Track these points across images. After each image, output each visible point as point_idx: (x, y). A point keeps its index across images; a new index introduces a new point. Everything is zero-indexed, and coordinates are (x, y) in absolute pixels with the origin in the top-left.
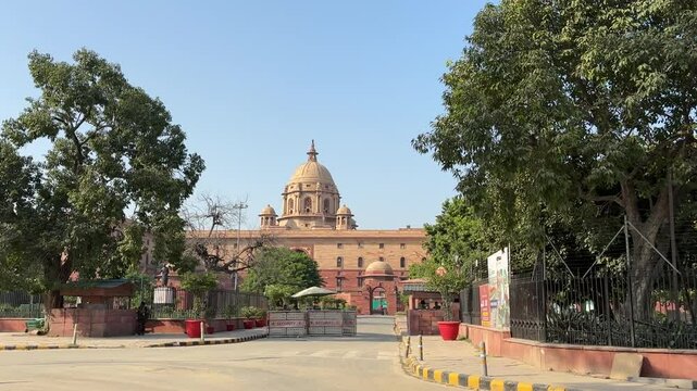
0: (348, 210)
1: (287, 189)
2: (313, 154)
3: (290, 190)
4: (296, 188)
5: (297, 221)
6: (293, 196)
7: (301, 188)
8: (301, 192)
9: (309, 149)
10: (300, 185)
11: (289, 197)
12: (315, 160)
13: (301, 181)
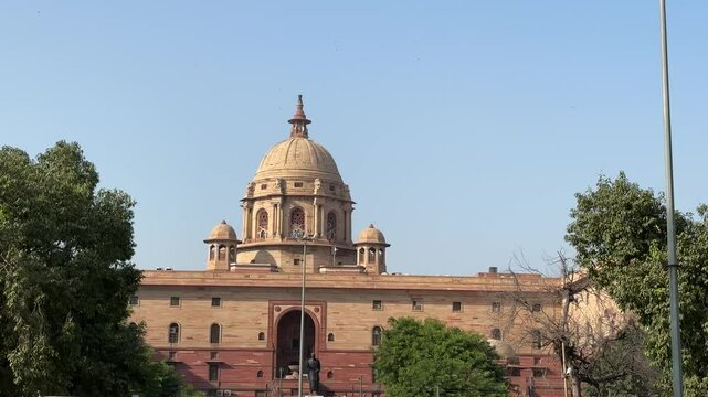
0: (381, 236)
1: (252, 189)
2: (301, 122)
3: (258, 192)
4: (273, 188)
5: (276, 255)
6: (267, 206)
7: (283, 189)
8: (285, 198)
9: (293, 114)
10: (282, 183)
11: (257, 206)
12: (305, 135)
13: (283, 175)
